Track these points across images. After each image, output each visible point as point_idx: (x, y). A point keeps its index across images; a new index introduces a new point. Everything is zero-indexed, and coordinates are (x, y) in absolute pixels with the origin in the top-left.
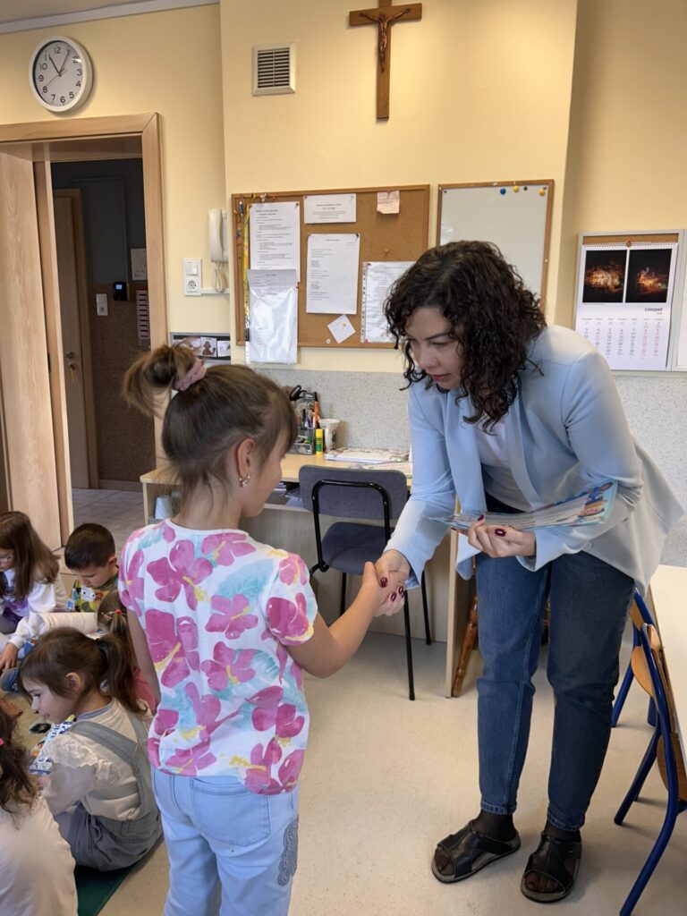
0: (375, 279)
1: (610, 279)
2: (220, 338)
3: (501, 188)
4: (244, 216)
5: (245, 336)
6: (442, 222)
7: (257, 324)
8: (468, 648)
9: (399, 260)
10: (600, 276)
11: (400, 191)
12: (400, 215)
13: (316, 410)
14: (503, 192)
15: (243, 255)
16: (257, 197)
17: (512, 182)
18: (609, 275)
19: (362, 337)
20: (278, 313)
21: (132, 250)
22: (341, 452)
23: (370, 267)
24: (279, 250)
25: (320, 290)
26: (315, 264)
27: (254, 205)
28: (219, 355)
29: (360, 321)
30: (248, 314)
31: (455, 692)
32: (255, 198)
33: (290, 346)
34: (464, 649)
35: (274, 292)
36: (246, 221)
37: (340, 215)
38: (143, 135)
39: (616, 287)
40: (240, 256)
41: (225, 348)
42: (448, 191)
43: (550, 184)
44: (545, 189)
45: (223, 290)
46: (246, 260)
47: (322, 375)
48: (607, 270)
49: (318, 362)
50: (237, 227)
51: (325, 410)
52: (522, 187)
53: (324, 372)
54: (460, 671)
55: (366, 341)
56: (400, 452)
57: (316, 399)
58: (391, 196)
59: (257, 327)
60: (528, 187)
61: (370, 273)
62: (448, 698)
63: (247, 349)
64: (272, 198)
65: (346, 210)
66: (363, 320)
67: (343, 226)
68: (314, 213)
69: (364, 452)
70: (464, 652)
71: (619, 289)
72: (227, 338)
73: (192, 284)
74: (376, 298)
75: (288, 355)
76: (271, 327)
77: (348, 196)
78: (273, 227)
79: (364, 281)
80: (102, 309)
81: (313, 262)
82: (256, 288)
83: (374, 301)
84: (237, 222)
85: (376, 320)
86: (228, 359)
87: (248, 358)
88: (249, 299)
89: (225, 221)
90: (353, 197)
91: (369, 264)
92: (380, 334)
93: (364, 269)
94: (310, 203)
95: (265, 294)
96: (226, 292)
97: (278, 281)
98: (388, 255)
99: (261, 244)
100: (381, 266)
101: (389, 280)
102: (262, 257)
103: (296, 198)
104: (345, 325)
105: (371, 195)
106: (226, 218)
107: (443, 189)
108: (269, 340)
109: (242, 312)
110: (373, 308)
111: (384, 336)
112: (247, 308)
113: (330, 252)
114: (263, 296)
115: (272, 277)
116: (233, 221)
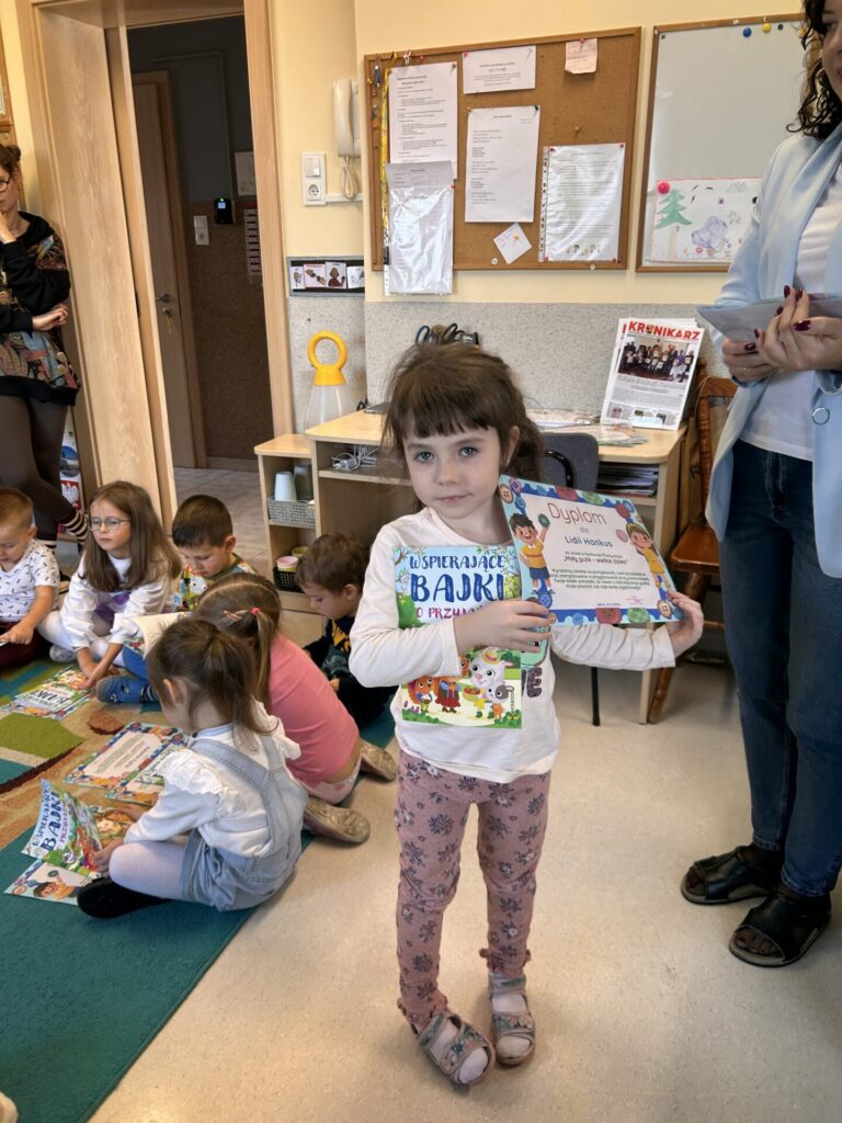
0: (560, 171)
3: (743, 29)
4: (381, 87)
5: (383, 258)
6: (658, 83)
7: (400, 240)
9: (595, 142)
11: (599, 39)
12: (597, 76)
14: (747, 34)
15: (380, 143)
16: (398, 59)
17: (762, 18)
19: (541, 254)
20: (427, 223)
21: (237, 155)
23: (553, 154)
24: (429, 134)
25: (485, 189)
26: (478, 152)
27: (395, 71)
28: (350, 287)
29: (538, 231)
30: (387, 226)
31: (652, 718)
32: (396, 60)
33: (442, 276)
35: (422, 195)
36: (384, 94)
37: (513, 80)
40: (375, 145)
41: (357, 277)
42: (668, 35)
45: (355, 197)
46: (384, 150)
47: (484, 308)
49: (479, 290)
50: (371, 104)
52: (775, 26)
53: (488, 305)
54: (659, 692)
55: (546, 259)
56: (588, 413)
57: (477, 342)
58: (585, 47)
59: (399, 245)
60: (786, 23)
61: (553, 161)
62: (642, 724)
63: (386, 275)
64: (418, 58)
65: (521, 70)
66: (542, 229)
67: (517, 95)
68: (477, 78)
72: (360, 263)
73: (313, 188)
74: (561, 198)
75: (441, 282)
76: (417, 248)
77: (524, 50)
78: (420, 101)
79: (544, 175)
80: (202, 236)
81: (474, 150)
82: (397, 190)
83: (558, 202)
84: (372, 97)
85: (560, 229)
86: (361, 290)
87: (387, 287)
88: (388, 206)
89: (355, 96)
90: (531, 51)
91: (552, 150)
92: (564, 249)
93: (545, 157)
94: (471, 62)
95: (410, 197)
96: (358, 199)
97: (426, 179)
98: (579, 135)
99: (404, 126)
100: (568, 151)
101: (580, 171)
102: (406, 146)
103: (452, 56)
104: (517, 238)
105: (556, 47)
106: (357, 92)
107: (659, 32)
108: (415, 262)
109: (378, 225)
110: (557, 212)
111: (571, 252)
112: (386, 219)
113: (498, 134)
114: (407, 200)
115: (421, 175)
116: (366, 94)
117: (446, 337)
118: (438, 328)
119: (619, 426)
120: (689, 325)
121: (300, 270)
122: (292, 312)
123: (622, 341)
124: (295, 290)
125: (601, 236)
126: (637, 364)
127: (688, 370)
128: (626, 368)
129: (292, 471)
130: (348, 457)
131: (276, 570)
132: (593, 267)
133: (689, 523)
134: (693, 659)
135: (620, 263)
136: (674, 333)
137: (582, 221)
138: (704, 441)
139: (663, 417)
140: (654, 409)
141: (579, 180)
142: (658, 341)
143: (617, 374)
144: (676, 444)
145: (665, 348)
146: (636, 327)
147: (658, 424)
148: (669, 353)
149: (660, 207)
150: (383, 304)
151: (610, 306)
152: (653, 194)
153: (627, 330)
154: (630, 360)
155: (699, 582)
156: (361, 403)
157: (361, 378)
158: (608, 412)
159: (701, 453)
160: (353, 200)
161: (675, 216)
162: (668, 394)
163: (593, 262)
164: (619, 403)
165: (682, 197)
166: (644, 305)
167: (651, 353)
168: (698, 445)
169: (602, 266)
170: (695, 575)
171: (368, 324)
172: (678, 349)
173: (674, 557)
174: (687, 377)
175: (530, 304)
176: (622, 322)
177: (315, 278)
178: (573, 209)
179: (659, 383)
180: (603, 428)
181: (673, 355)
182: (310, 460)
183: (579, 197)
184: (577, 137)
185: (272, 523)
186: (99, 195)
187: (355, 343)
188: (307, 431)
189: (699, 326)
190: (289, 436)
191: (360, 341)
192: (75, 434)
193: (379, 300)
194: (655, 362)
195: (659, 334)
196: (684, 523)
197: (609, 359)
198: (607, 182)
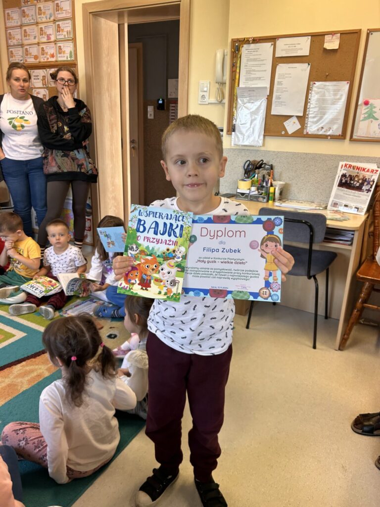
0: (317, 93)
4: (238, 53)
5: (232, 129)
6: (367, 55)
7: (240, 121)
8: (353, 324)
9: (335, 81)
11: (341, 34)
12: (339, 50)
13: (271, 176)
15: (235, 78)
16: (247, 41)
19: (305, 131)
20: (254, 114)
21: (170, 81)
22: (285, 202)
23: (315, 85)
24: (258, 75)
25: (281, 100)
26: (280, 83)
27: (245, 46)
29: (305, 120)
30: (235, 115)
31: (341, 348)
32: (246, 41)
33: (259, 138)
35: (252, 101)
37: (299, 51)
38: (181, 3)
40: (233, 79)
42: (374, 34)
45: (222, 101)
46: (237, 81)
47: (277, 154)
49: (275, 145)
50: (233, 60)
51: (276, 175)
53: (279, 152)
54: (346, 336)
55: (307, 133)
56: (322, 204)
57: (272, 169)
58: (334, 37)
59: (240, 123)
61: (314, 89)
62: (336, 350)
63: (233, 136)
64: (256, 41)
65: (303, 47)
66: (306, 119)
68: (282, 50)
69: (299, 202)
70: (350, 325)
73: (203, 97)
74: (317, 106)
75: (258, 141)
76: (248, 125)
77: (306, 37)
78: (255, 60)
79: (310, 94)
80: (151, 115)
81: (278, 82)
82: (241, 99)
83: (315, 107)
84: (233, 57)
85: (315, 119)
87: (233, 142)
88: (236, 106)
89: (226, 57)
90: (309, 38)
91: (314, 83)
92: (316, 128)
93: (311, 86)
94: (280, 43)
95: (247, 102)
96: (223, 102)
97: (255, 94)
98: (328, 77)
99: (247, 71)
100: (322, 84)
101: (327, 94)
102: (247, 79)
103: (272, 40)
105: (320, 37)
106: (227, 55)
107: (370, 32)
108: (247, 131)
109: (231, 114)
110: (315, 112)
111: (319, 131)
112: (235, 111)
113: (290, 76)
114: (245, 104)
115: (252, 92)
116: (231, 56)
117: (258, 166)
118: (255, 161)
119: (336, 211)
120: (374, 167)
123: (340, 172)
125: (334, 124)
126: (347, 183)
127: (371, 187)
128: (341, 184)
132: (329, 138)
133: (366, 258)
134: (362, 322)
135: (342, 137)
136: (366, 170)
137: (326, 117)
138: (376, 221)
139: (358, 208)
140: (353, 205)
141: (326, 98)
142: (358, 173)
143: (337, 187)
144: (363, 222)
145: (361, 177)
146: (348, 166)
147: (354, 211)
148: (363, 179)
149: (364, 112)
150: (230, 149)
151: (336, 156)
152: (361, 105)
153: (343, 168)
154: (344, 181)
155: (369, 287)
158: (331, 204)
159: (375, 227)
160: (221, 102)
161: (371, 116)
162: (360, 198)
163: (329, 135)
164: (337, 201)
165: (375, 107)
166: (352, 156)
167: (354, 179)
168: (373, 223)
169: (333, 137)
170: (367, 283)
172: (367, 178)
173: (359, 275)
174: (370, 191)
175: (298, 153)
176: (341, 163)
178: (322, 111)
179: (357, 193)
180: (328, 212)
181: (364, 180)
183: (325, 105)
184: (326, 78)
186: (110, 96)
189: (378, 167)
192: (91, 198)
193: (229, 147)
194: (355, 182)
195: (359, 170)
196: (363, 258)
197: (335, 178)
198: (339, 99)
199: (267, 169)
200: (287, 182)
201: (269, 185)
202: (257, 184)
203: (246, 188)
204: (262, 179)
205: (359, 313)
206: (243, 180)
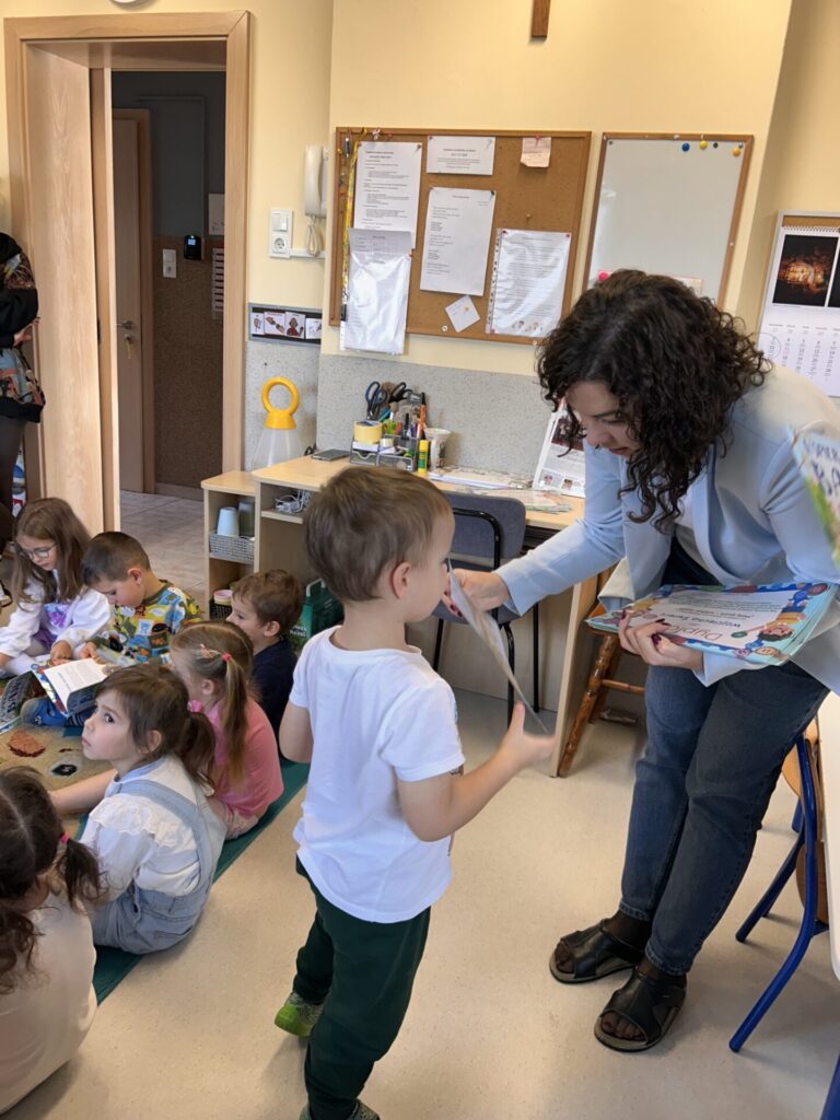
0: (511, 252)
1: (812, 274)
2: (309, 315)
3: (683, 143)
4: (350, 157)
5: (340, 314)
6: (603, 183)
7: (357, 299)
8: (583, 721)
9: (544, 229)
10: (800, 269)
11: (553, 138)
12: (549, 170)
13: (422, 415)
14: (686, 148)
15: (345, 208)
16: (368, 134)
17: (700, 135)
18: (811, 269)
19: (488, 326)
20: (384, 286)
21: (211, 196)
22: (449, 471)
23: (506, 236)
24: (392, 205)
25: (438, 261)
26: (436, 226)
27: (364, 144)
28: (307, 337)
29: (487, 305)
30: (346, 285)
31: (562, 772)
32: (366, 135)
33: (396, 332)
34: (578, 721)
35: (381, 260)
36: (352, 164)
37: (473, 165)
38: (229, 40)
39: (818, 285)
40: (341, 209)
41: (315, 329)
42: (616, 143)
43: (748, 141)
44: (741, 147)
45: (318, 253)
46: (348, 215)
47: (433, 372)
48: (809, 262)
49: (429, 354)
50: (340, 173)
51: (433, 416)
52: (711, 144)
53: (437, 368)
54: (570, 746)
55: (493, 332)
56: (522, 477)
57: (424, 402)
58: (540, 143)
59: (356, 304)
60: (719, 143)
61: (505, 243)
62: (553, 777)
63: (343, 330)
64: (387, 135)
65: (481, 158)
66: (491, 304)
67: (475, 179)
68: (440, 160)
69: (478, 473)
70: (577, 725)
71: (824, 289)
72: (318, 316)
73: (279, 242)
74: (510, 277)
75: (393, 343)
76: (374, 306)
77: (486, 139)
78: (385, 174)
79: (496, 254)
80: (169, 269)
81: (433, 224)
82: (359, 253)
83: (507, 280)
84: (340, 165)
85: (507, 305)
86: (318, 341)
87: (342, 342)
88: (349, 267)
89: (325, 162)
90: (491, 141)
91: (505, 232)
92: (510, 324)
93: (498, 237)
94: (435, 144)
95: (370, 261)
96: (321, 256)
97: (386, 245)
98: (530, 222)
99: (369, 196)
100: (520, 235)
101: (529, 254)
102: (370, 213)
103: (419, 138)
104: (467, 309)
105: (514, 141)
106: (328, 159)
107: (608, 138)
108: (370, 322)
109: (338, 283)
110: (506, 289)
111: (517, 327)
112: (346, 279)
113: (456, 213)
114: (367, 264)
115: (381, 241)
116: (336, 164)
117: (394, 394)
118: (388, 384)
119: (549, 492)
121: (261, 316)
122: (250, 355)
124: (254, 335)
125: (544, 315)
128: (559, 439)
129: (237, 507)
130: (292, 500)
131: (212, 602)
132: (535, 343)
134: (606, 717)
137: (527, 300)
141: (527, 262)
143: (550, 443)
150: (337, 357)
154: (563, 432)
156: (310, 448)
157: (311, 424)
158: (540, 479)
160: (317, 256)
163: (535, 338)
164: (550, 471)
170: (609, 638)
171: (321, 375)
175: (476, 371)
177: (274, 326)
178: (521, 288)
180: (533, 495)
182: (254, 498)
183: (524, 278)
184: (527, 223)
185: (212, 556)
187: (308, 389)
188: (254, 473)
190: (238, 472)
191: (314, 389)
193: (334, 353)
197: (547, 425)
198: (553, 267)
199: (413, 403)
200: (456, 431)
201: (418, 434)
202: (393, 433)
203: (370, 443)
204: (404, 423)
205: (594, 698)
206: (365, 423)
